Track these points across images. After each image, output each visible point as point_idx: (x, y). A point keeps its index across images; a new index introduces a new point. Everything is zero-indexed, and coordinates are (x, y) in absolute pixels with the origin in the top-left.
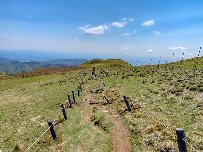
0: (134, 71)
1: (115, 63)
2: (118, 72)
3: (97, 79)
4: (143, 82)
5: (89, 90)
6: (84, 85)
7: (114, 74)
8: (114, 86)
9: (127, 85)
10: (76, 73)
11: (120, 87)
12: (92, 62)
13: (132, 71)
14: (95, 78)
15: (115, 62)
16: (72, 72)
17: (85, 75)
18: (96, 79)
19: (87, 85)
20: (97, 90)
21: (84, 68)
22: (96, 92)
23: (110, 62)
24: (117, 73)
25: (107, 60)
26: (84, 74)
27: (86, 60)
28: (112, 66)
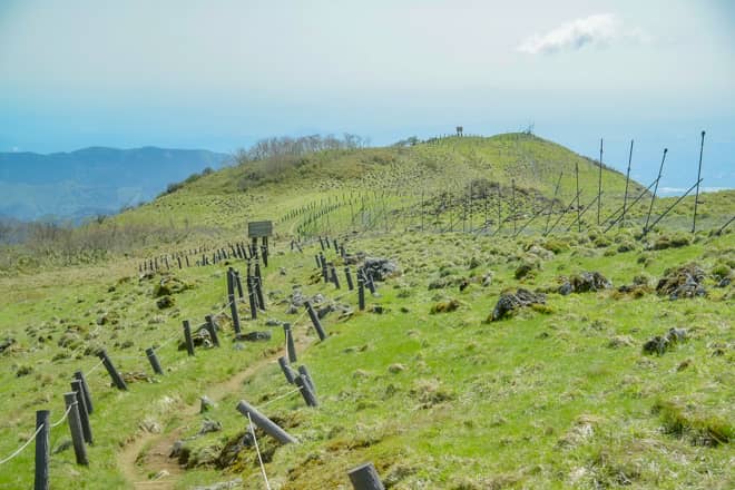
0: (624, 250)
1: (475, 174)
2: (474, 265)
3: (266, 337)
4: (651, 348)
5: (167, 448)
6: (121, 395)
7: (435, 277)
8: (391, 390)
9: (506, 380)
10: (89, 289)
11: (440, 398)
12: (254, 177)
13: (615, 246)
14: (249, 327)
15: (474, 164)
16: (45, 277)
17: (164, 305)
18: (252, 337)
19: (157, 394)
20: (235, 443)
21: (165, 236)
22: (220, 464)
23: (432, 166)
24: (464, 273)
25: (400, 148)
26: (162, 291)
27: (193, 155)
28: (443, 204)
